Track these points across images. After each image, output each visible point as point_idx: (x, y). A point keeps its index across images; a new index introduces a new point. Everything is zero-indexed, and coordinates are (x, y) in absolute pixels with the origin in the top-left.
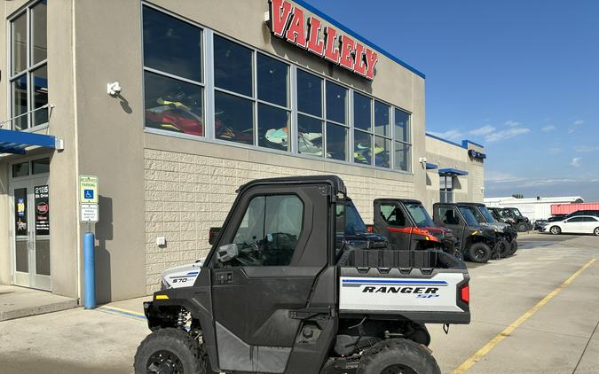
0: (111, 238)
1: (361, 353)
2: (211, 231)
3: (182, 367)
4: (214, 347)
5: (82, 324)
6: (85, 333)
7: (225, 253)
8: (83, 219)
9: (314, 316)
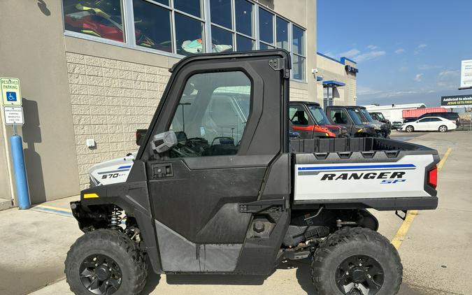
0: (40, 141)
1: (307, 243)
2: (137, 133)
3: (120, 271)
4: (154, 247)
5: (15, 224)
6: (19, 233)
7: (161, 142)
8: (8, 122)
9: (266, 209)
